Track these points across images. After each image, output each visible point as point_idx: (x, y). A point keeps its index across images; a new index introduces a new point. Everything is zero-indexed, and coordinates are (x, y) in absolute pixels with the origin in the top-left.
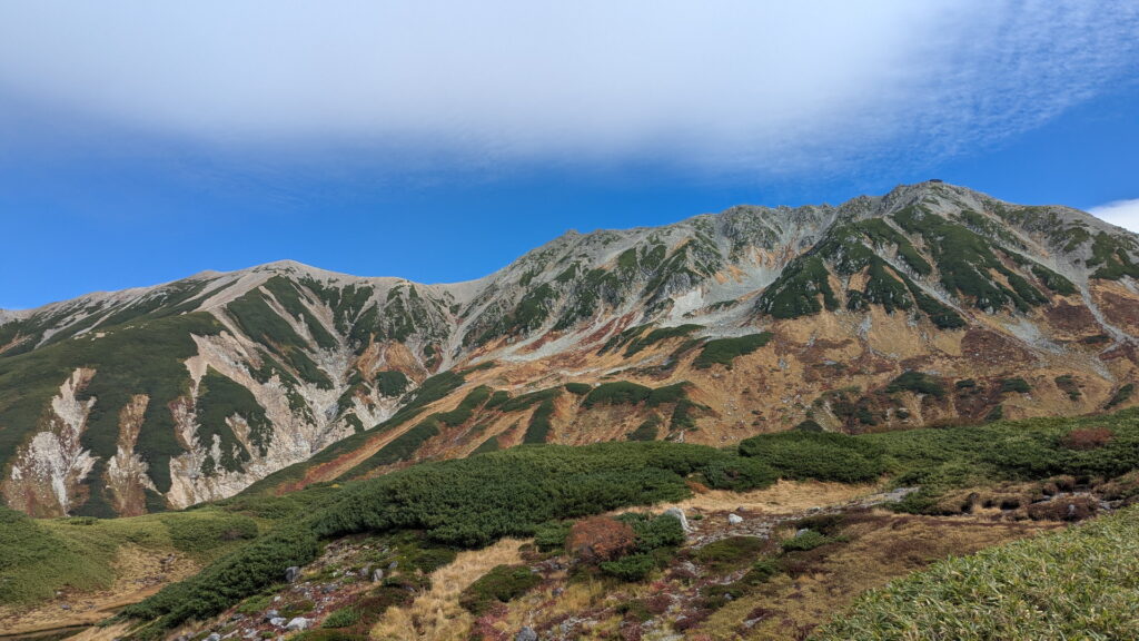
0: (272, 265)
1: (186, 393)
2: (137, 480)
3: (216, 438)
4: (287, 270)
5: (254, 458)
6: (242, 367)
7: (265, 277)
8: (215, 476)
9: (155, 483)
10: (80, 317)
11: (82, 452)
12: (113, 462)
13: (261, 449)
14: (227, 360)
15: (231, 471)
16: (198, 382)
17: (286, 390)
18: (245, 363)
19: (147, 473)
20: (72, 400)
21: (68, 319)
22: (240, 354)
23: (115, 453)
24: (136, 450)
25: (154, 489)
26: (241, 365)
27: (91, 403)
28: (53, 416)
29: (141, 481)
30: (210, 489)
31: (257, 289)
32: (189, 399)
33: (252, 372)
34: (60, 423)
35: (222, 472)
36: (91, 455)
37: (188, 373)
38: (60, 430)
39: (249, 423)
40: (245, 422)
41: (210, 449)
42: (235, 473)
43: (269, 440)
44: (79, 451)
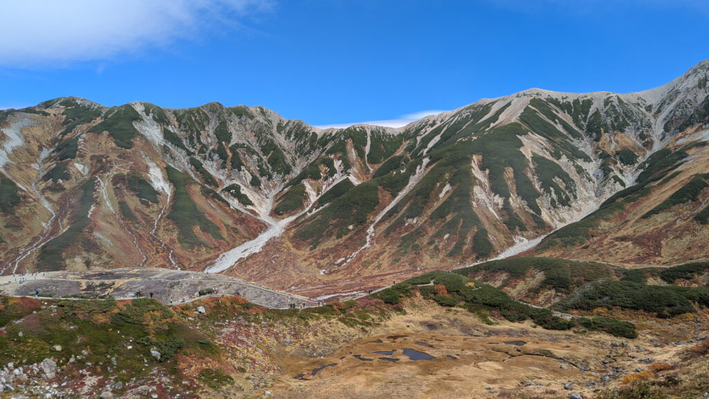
0: (527, 91)
1: (528, 166)
2: (524, 209)
3: (551, 188)
4: (537, 94)
5: (572, 200)
6: (546, 151)
7: (527, 100)
8: (558, 208)
9: (534, 210)
10: (430, 130)
11: (495, 195)
12: (510, 200)
13: (574, 195)
14: (537, 147)
15: (565, 206)
16: (530, 160)
17: (572, 163)
18: (546, 149)
19: (528, 205)
20: (479, 170)
21: (424, 130)
22: (542, 144)
23: (510, 196)
24: (518, 194)
25: (534, 213)
26: (544, 150)
27: (487, 171)
28: (476, 178)
29: (526, 210)
30: (558, 214)
31: (527, 107)
32: (530, 169)
33: (551, 153)
34: (480, 181)
35: (560, 206)
36: (500, 196)
37: (524, 156)
38: (481, 184)
39: (564, 181)
40: (561, 181)
41: (551, 194)
42: (566, 207)
43: (575, 190)
44: (493, 195)
